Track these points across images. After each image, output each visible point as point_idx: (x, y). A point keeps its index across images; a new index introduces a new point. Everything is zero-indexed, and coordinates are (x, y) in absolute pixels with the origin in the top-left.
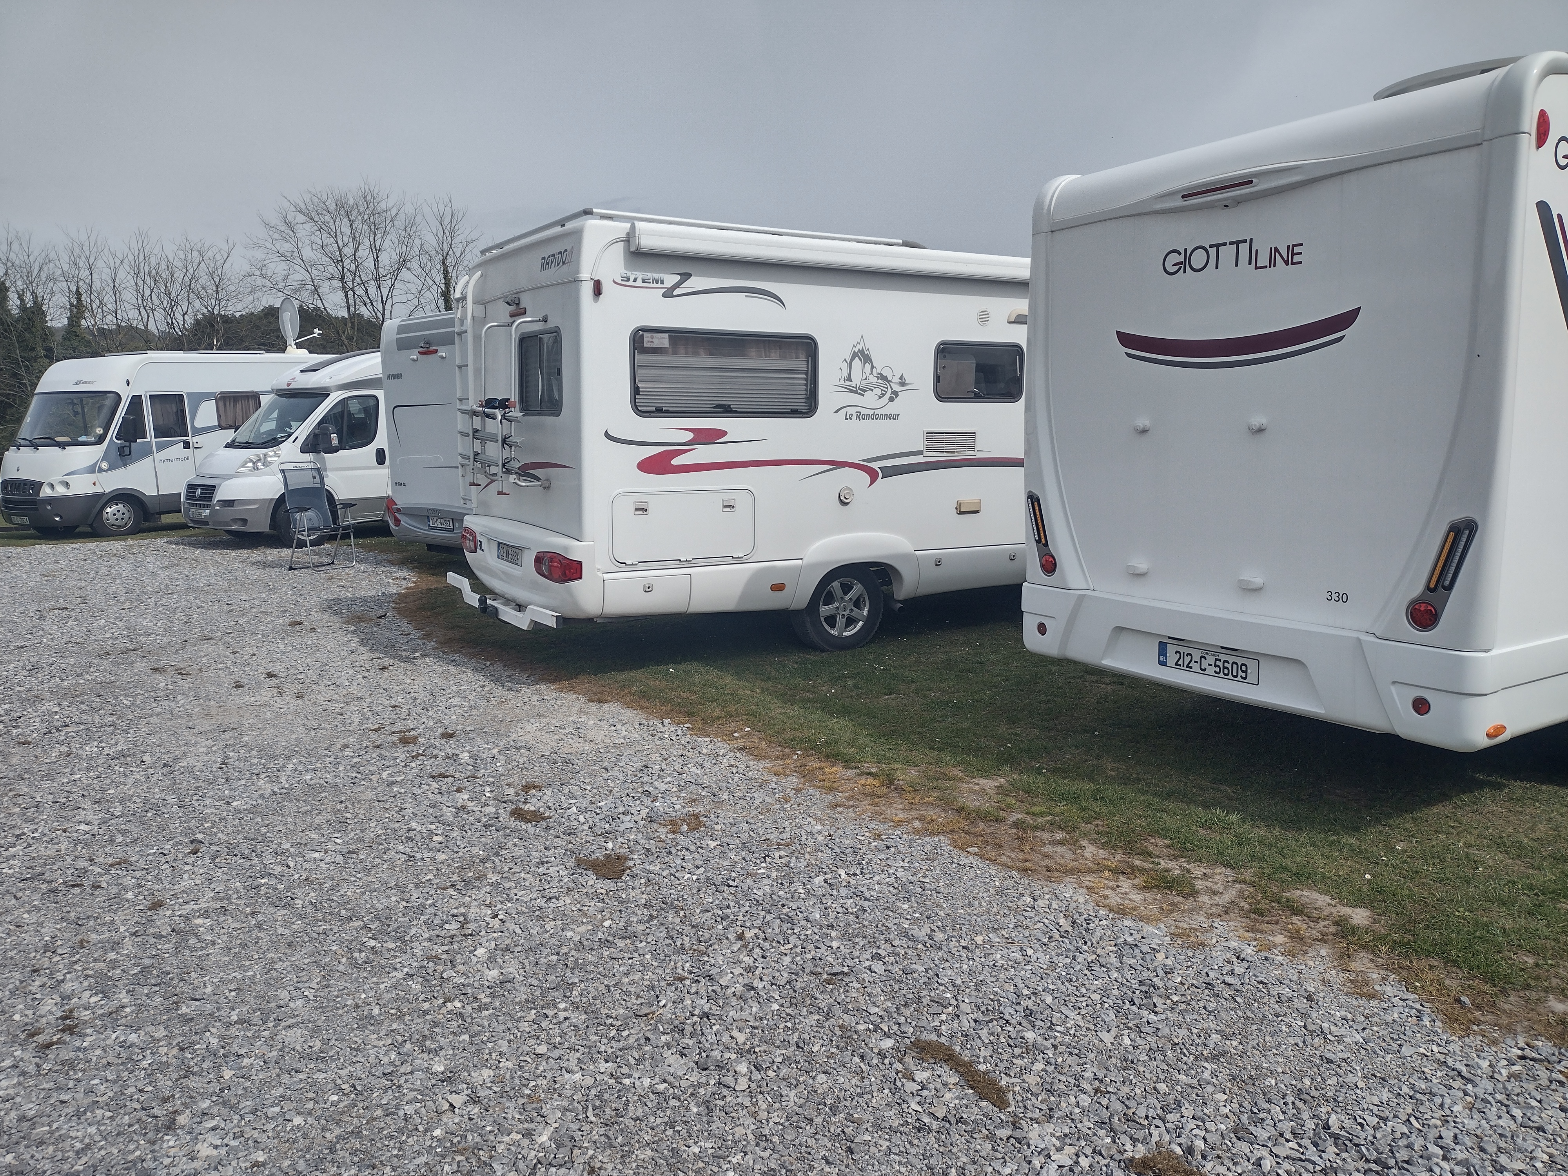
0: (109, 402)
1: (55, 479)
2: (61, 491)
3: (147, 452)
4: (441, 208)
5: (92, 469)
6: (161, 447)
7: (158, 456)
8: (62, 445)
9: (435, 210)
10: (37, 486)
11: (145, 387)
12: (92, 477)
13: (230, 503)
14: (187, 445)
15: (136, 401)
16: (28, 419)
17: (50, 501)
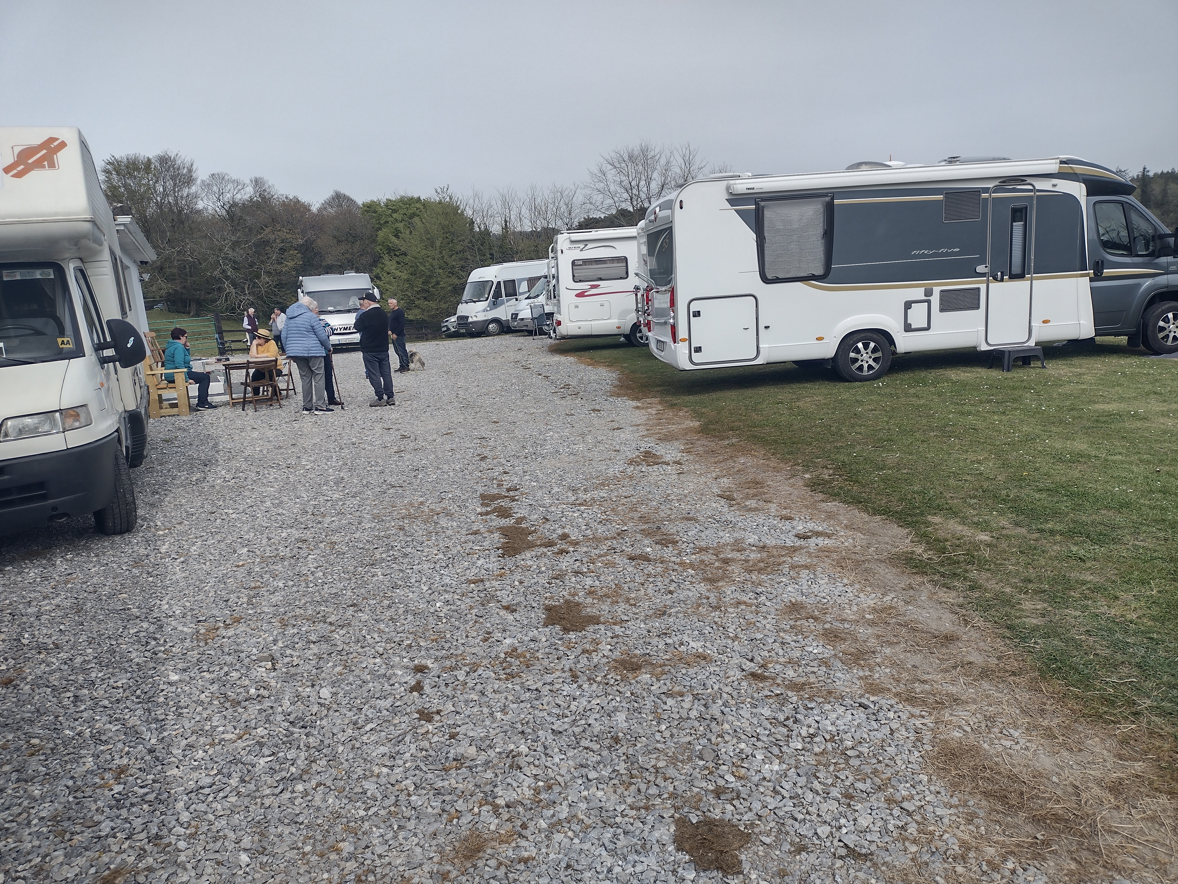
0: (490, 283)
1: (472, 315)
2: (475, 319)
3: (503, 303)
4: (684, 150)
5: (485, 310)
6: (508, 301)
7: (507, 304)
8: (475, 302)
9: (681, 152)
10: (467, 318)
11: (501, 279)
12: (484, 313)
13: (523, 319)
14: (517, 300)
15: (499, 283)
16: (465, 293)
17: (471, 323)
